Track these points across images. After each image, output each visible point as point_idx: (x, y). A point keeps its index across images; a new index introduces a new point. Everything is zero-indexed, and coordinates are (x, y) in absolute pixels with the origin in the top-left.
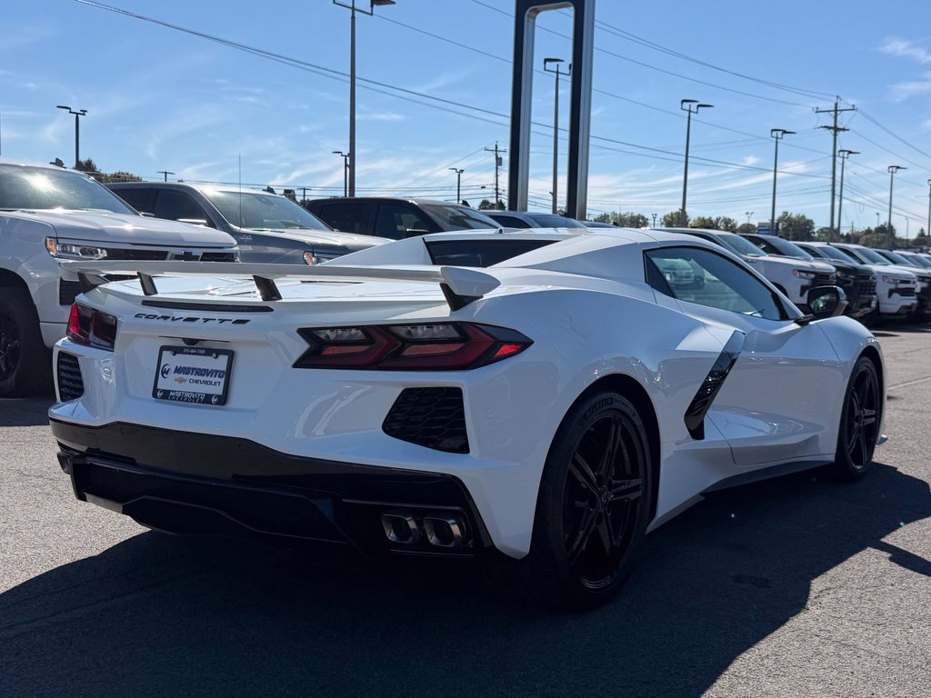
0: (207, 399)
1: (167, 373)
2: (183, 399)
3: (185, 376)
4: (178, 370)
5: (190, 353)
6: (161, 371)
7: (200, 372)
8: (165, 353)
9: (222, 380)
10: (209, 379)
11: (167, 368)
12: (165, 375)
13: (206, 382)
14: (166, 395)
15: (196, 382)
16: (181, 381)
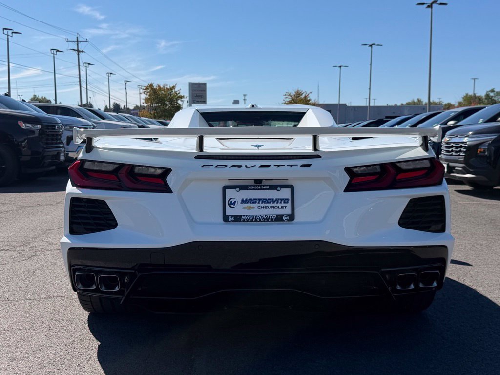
0: (279, 218)
1: (234, 203)
2: (255, 220)
3: (252, 205)
4: (243, 201)
5: (254, 189)
6: (226, 203)
7: (265, 201)
8: (227, 191)
9: (289, 205)
10: (275, 204)
11: (233, 201)
12: (232, 205)
13: (274, 207)
14: (238, 219)
15: (264, 207)
16: (250, 208)
